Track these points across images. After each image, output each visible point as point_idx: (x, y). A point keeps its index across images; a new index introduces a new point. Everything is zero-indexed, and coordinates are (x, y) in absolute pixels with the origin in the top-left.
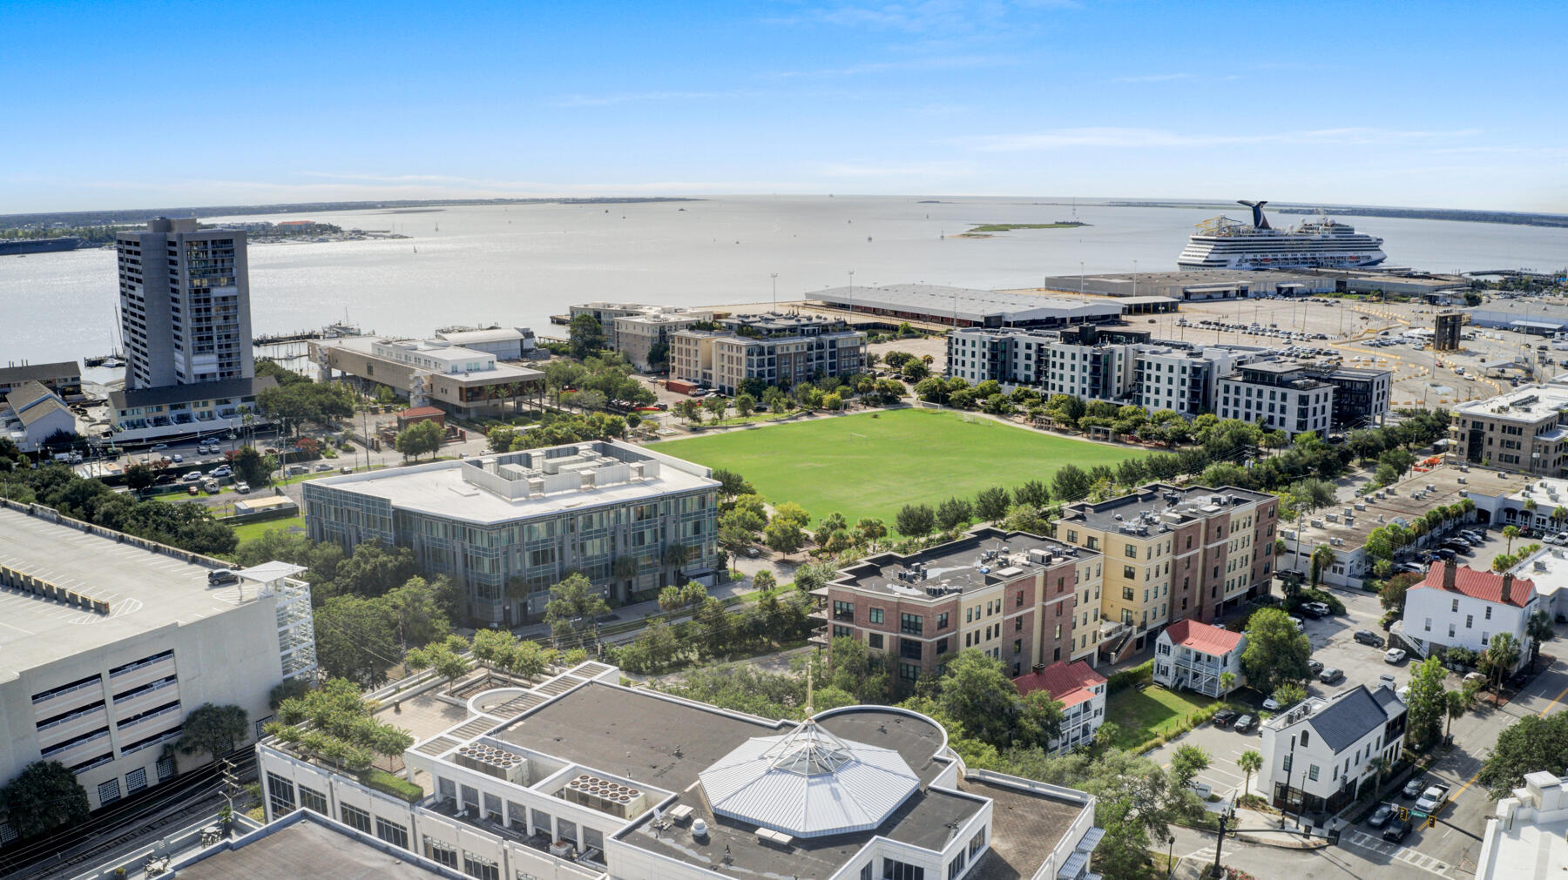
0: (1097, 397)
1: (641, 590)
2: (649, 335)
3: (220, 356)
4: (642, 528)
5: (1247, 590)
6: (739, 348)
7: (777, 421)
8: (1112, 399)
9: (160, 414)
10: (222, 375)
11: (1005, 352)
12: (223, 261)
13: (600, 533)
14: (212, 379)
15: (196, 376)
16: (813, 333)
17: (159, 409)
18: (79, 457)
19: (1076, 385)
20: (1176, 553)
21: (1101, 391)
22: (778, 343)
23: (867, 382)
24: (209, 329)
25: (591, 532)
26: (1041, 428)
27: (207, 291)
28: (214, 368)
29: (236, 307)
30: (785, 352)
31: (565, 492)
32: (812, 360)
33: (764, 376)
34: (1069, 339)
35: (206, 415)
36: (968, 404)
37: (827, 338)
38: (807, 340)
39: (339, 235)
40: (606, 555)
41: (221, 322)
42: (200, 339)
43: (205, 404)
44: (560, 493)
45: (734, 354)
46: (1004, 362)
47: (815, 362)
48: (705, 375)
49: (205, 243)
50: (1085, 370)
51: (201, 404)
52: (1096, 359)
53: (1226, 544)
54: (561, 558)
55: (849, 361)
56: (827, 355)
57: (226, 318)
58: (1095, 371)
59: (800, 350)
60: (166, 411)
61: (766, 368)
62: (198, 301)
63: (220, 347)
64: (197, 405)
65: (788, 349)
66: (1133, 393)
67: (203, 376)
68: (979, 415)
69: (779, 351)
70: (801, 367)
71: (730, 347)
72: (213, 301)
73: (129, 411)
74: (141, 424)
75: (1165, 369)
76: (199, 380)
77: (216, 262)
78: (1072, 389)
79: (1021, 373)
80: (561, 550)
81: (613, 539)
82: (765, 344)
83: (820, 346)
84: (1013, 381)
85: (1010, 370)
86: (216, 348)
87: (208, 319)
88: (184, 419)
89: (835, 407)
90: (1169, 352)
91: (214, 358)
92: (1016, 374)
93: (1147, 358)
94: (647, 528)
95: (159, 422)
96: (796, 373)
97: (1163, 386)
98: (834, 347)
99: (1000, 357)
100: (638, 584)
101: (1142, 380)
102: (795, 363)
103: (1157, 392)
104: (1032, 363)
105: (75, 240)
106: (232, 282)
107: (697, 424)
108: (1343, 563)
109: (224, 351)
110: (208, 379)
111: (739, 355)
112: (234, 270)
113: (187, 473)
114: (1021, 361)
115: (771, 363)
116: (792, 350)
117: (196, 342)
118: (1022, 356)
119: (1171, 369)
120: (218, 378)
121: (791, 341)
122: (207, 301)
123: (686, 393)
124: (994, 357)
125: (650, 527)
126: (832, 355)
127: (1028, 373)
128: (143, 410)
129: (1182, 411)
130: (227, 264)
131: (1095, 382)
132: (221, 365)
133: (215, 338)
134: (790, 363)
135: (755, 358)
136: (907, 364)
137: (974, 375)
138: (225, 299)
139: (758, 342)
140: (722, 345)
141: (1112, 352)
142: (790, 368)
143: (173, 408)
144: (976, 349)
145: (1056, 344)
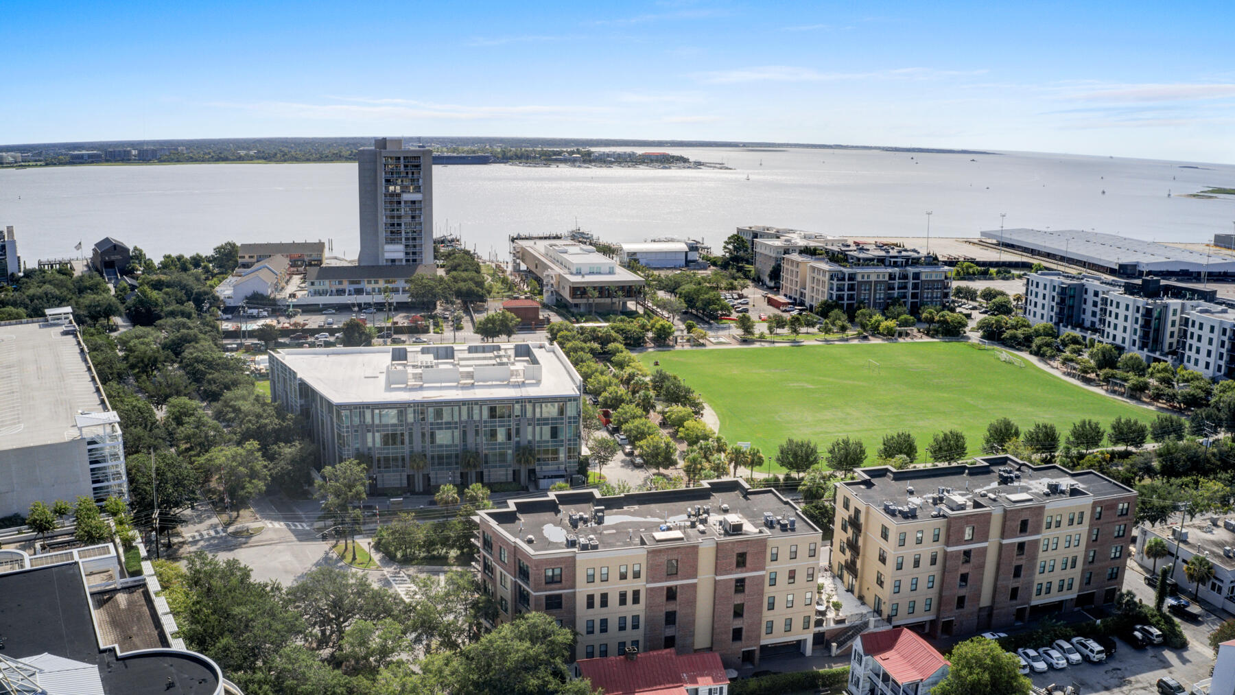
0: (1145, 349)
1: (491, 481)
2: (774, 255)
3: (407, 246)
4: (495, 426)
5: (1075, 596)
6: (824, 272)
7: (826, 341)
8: (1158, 353)
9: (341, 287)
10: (407, 261)
11: (1074, 297)
12: (413, 173)
13: (449, 426)
14: (399, 263)
15: (387, 260)
16: (895, 264)
17: (340, 283)
18: (266, 313)
19: (1127, 336)
20: (947, 544)
21: (1150, 345)
22: (858, 271)
23: (931, 313)
24: (399, 225)
25: (442, 424)
26: (1069, 374)
27: (399, 195)
28: (401, 255)
29: (420, 211)
30: (866, 279)
31: (443, 384)
32: (894, 289)
33: (843, 299)
34: (1130, 289)
35: (377, 290)
36: (1023, 343)
37: (911, 270)
38: (890, 270)
39: (687, 164)
40: (456, 446)
41: (409, 220)
42: (392, 232)
43: (376, 282)
44: (439, 385)
45: (821, 277)
46: (1071, 307)
47: (896, 291)
48: (802, 293)
49: (399, 158)
50: (1137, 322)
51: (373, 282)
52: (1148, 312)
53: (1037, 542)
54: (411, 442)
55: (932, 293)
56: (910, 286)
57: (413, 217)
58: (1146, 325)
59: (881, 279)
60: (346, 285)
61: (846, 293)
62: (391, 202)
63: (407, 239)
64: (369, 282)
65: (868, 277)
66: (1177, 353)
67: (393, 261)
68: (1025, 355)
69: (859, 278)
70: (881, 295)
71: (819, 270)
72: (403, 203)
73: (317, 282)
74: (324, 293)
75: (1207, 328)
76: (390, 263)
77: (407, 173)
78: (1124, 340)
79: (1088, 319)
80: (411, 435)
81: (465, 433)
82: (847, 271)
83: (905, 277)
84: (1080, 325)
85: (1079, 316)
86: (403, 239)
87: (399, 217)
88: (359, 292)
89: (890, 334)
90: (1224, 312)
91: (401, 247)
92: (1083, 320)
93: (1194, 315)
94: (500, 426)
95: (340, 292)
96: (875, 299)
97: (1204, 346)
98: (918, 279)
99: (1069, 302)
100: (489, 475)
101: (1186, 338)
102: (875, 290)
103: (1198, 351)
104: (1097, 310)
105: (487, 157)
106: (418, 189)
107: (749, 337)
108: (1222, 581)
109: (411, 243)
110: (397, 263)
111: (824, 279)
112: (421, 181)
113: (318, 333)
114: (1089, 307)
115: (851, 288)
116: (873, 278)
117: (389, 234)
118: (1090, 303)
119: (1212, 329)
120: (404, 263)
121: (873, 270)
122: (399, 203)
123: (778, 308)
124: (1061, 303)
125: (503, 426)
126: (915, 286)
127: (1094, 319)
128: (327, 282)
129: (1219, 374)
130: (415, 175)
131: (1145, 336)
132: (407, 254)
133: (403, 233)
134: (870, 290)
135: (835, 282)
136: (994, 300)
137: (1040, 318)
138: (414, 202)
139: (842, 269)
140: (813, 268)
141: (1166, 306)
142: (870, 294)
143: (352, 283)
144: (1047, 292)
145: (1116, 294)
